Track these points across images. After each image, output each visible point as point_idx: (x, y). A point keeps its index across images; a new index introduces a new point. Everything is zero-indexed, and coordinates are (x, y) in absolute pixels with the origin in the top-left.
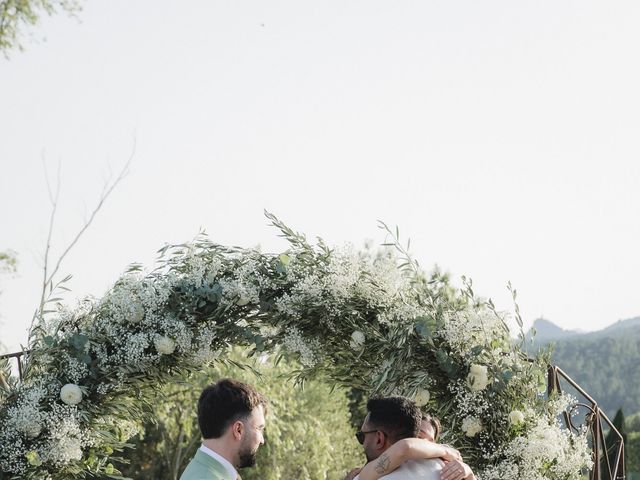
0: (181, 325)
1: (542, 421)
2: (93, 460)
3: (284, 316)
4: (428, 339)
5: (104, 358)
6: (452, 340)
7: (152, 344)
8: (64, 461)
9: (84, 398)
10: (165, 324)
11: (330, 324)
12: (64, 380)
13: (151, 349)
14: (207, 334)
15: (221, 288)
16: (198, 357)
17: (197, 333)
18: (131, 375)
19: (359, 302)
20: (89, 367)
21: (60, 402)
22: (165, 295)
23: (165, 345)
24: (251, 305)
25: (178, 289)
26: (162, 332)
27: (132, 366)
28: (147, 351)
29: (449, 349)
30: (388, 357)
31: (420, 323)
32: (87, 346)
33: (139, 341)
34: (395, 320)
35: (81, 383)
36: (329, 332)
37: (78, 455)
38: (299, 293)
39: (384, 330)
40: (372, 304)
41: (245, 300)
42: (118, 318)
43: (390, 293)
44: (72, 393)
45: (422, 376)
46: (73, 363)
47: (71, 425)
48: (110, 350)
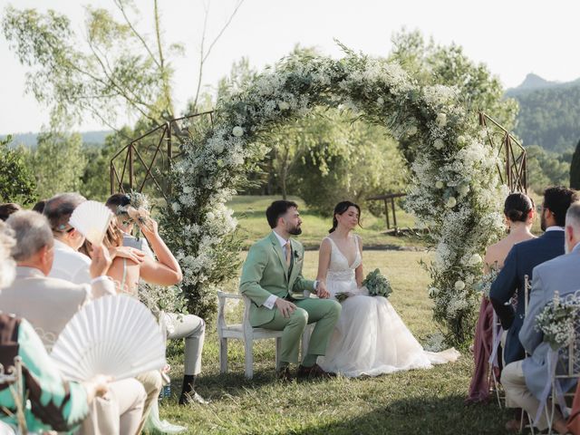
0: (292, 95)
1: (475, 142)
2: (249, 164)
3: (343, 91)
4: (416, 100)
5: (254, 113)
6: (428, 102)
7: (277, 105)
8: (235, 165)
9: (245, 133)
10: (284, 95)
11: (367, 95)
12: (234, 124)
13: (277, 108)
14: (305, 99)
15: (311, 77)
16: (300, 112)
17: (299, 99)
18: (267, 122)
19: (381, 84)
20: (246, 118)
21: (233, 136)
22: (284, 81)
23: (284, 106)
24: (327, 86)
25: (290, 78)
26: (282, 100)
27: (268, 117)
28: (275, 109)
29: (426, 106)
30: (396, 110)
31: (411, 93)
32: (246, 107)
33: (271, 105)
34: (399, 91)
35: (243, 126)
36: (366, 98)
37: (242, 162)
38: (350, 79)
39: (393, 96)
40: (387, 84)
41: (323, 83)
42: (260, 93)
43: (396, 79)
44: (238, 131)
45: (413, 119)
46: (239, 116)
47: (238, 147)
48: (257, 109)
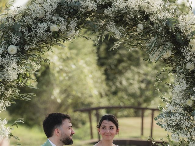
0: (62, 19)
2: (21, 79)
3: (107, 17)
4: (172, 28)
5: (27, 34)
6: (182, 29)
7: (49, 27)
8: (10, 79)
9: (18, 51)
10: (55, 19)
11: (128, 21)
12: (9, 43)
13: (48, 30)
14: (73, 24)
15: (80, 4)
16: (69, 34)
17: (69, 23)
18: (38, 42)
19: (141, 11)
20: (20, 38)
21: (9, 54)
22: (55, 6)
23: (54, 28)
24: (92, 11)
25: (60, 3)
26: (53, 23)
27: (40, 38)
28: (46, 31)
29: (180, 32)
30: (154, 36)
31: (168, 21)
32: (20, 29)
33: (43, 26)
34: (158, 19)
35: (17, 45)
36: (127, 24)
37: (15, 77)
38: (115, 7)
39: (152, 23)
40: (147, 12)
41: (90, 9)
42: (34, 16)
43: (155, 7)
44: (13, 49)
45: (169, 44)
46: (14, 37)
47: (14, 64)
48: (30, 30)
